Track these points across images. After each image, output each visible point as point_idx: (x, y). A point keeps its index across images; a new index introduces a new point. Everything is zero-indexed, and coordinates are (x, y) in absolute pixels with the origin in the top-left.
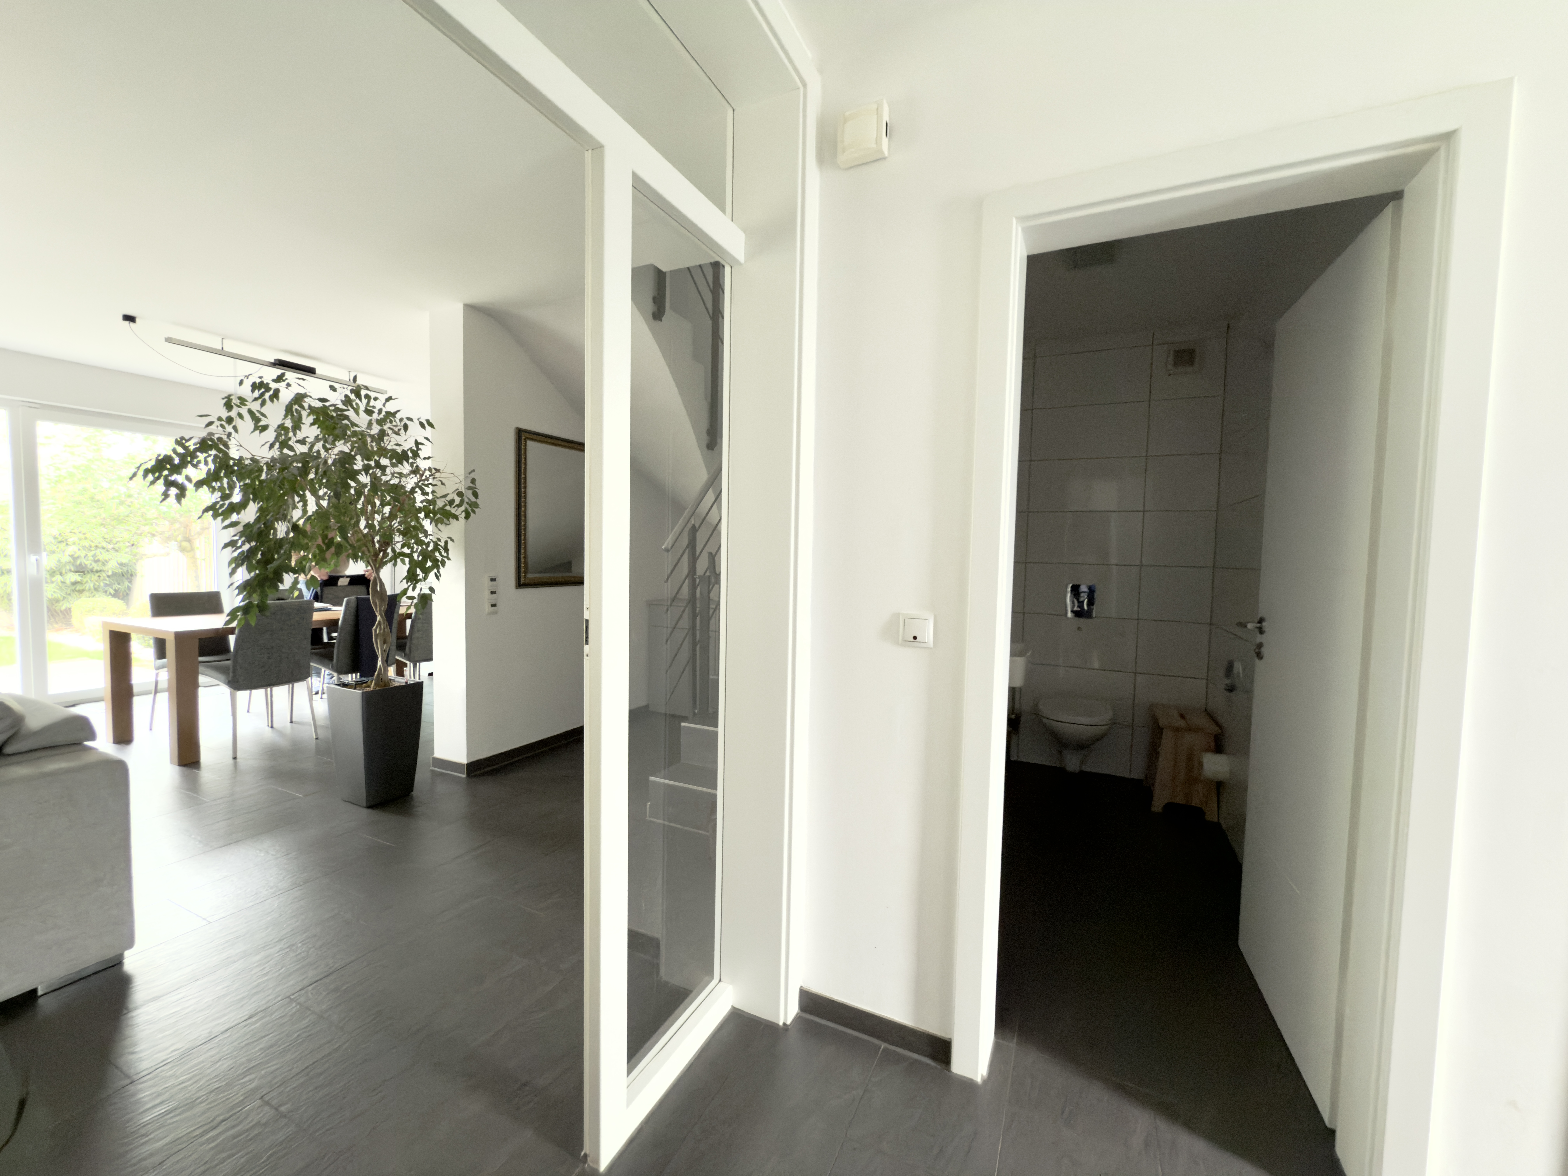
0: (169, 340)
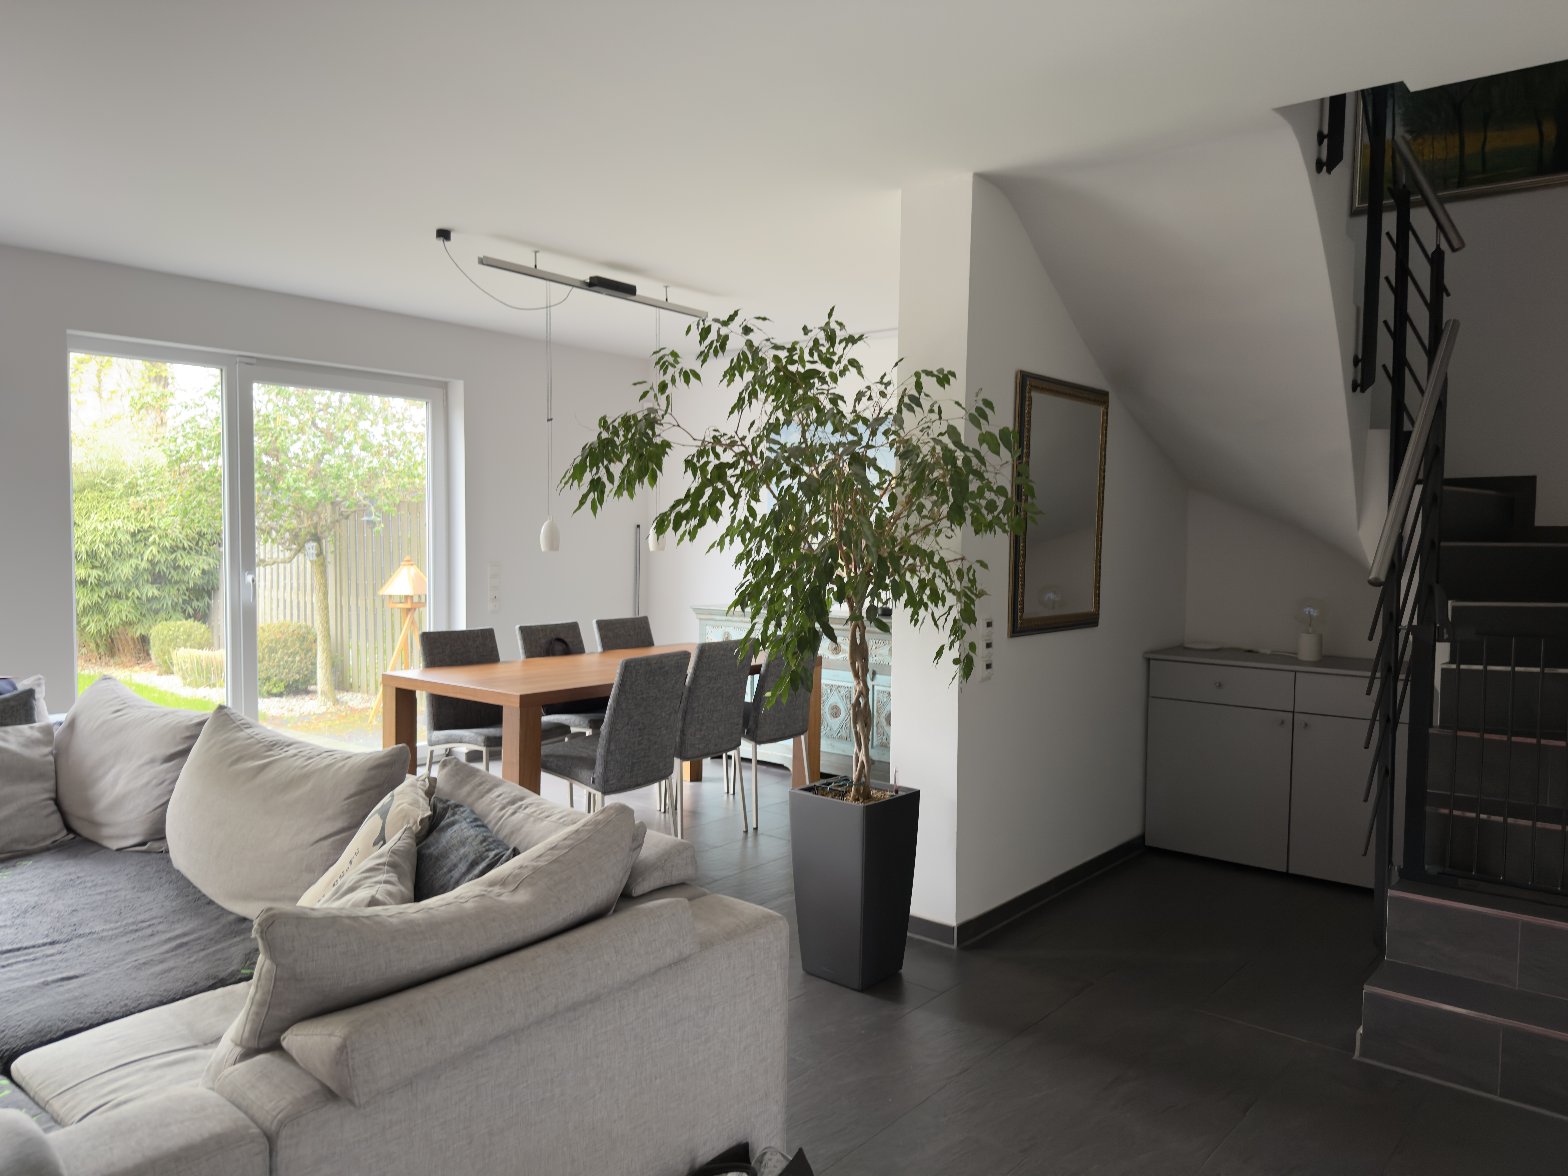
0: (483, 261)
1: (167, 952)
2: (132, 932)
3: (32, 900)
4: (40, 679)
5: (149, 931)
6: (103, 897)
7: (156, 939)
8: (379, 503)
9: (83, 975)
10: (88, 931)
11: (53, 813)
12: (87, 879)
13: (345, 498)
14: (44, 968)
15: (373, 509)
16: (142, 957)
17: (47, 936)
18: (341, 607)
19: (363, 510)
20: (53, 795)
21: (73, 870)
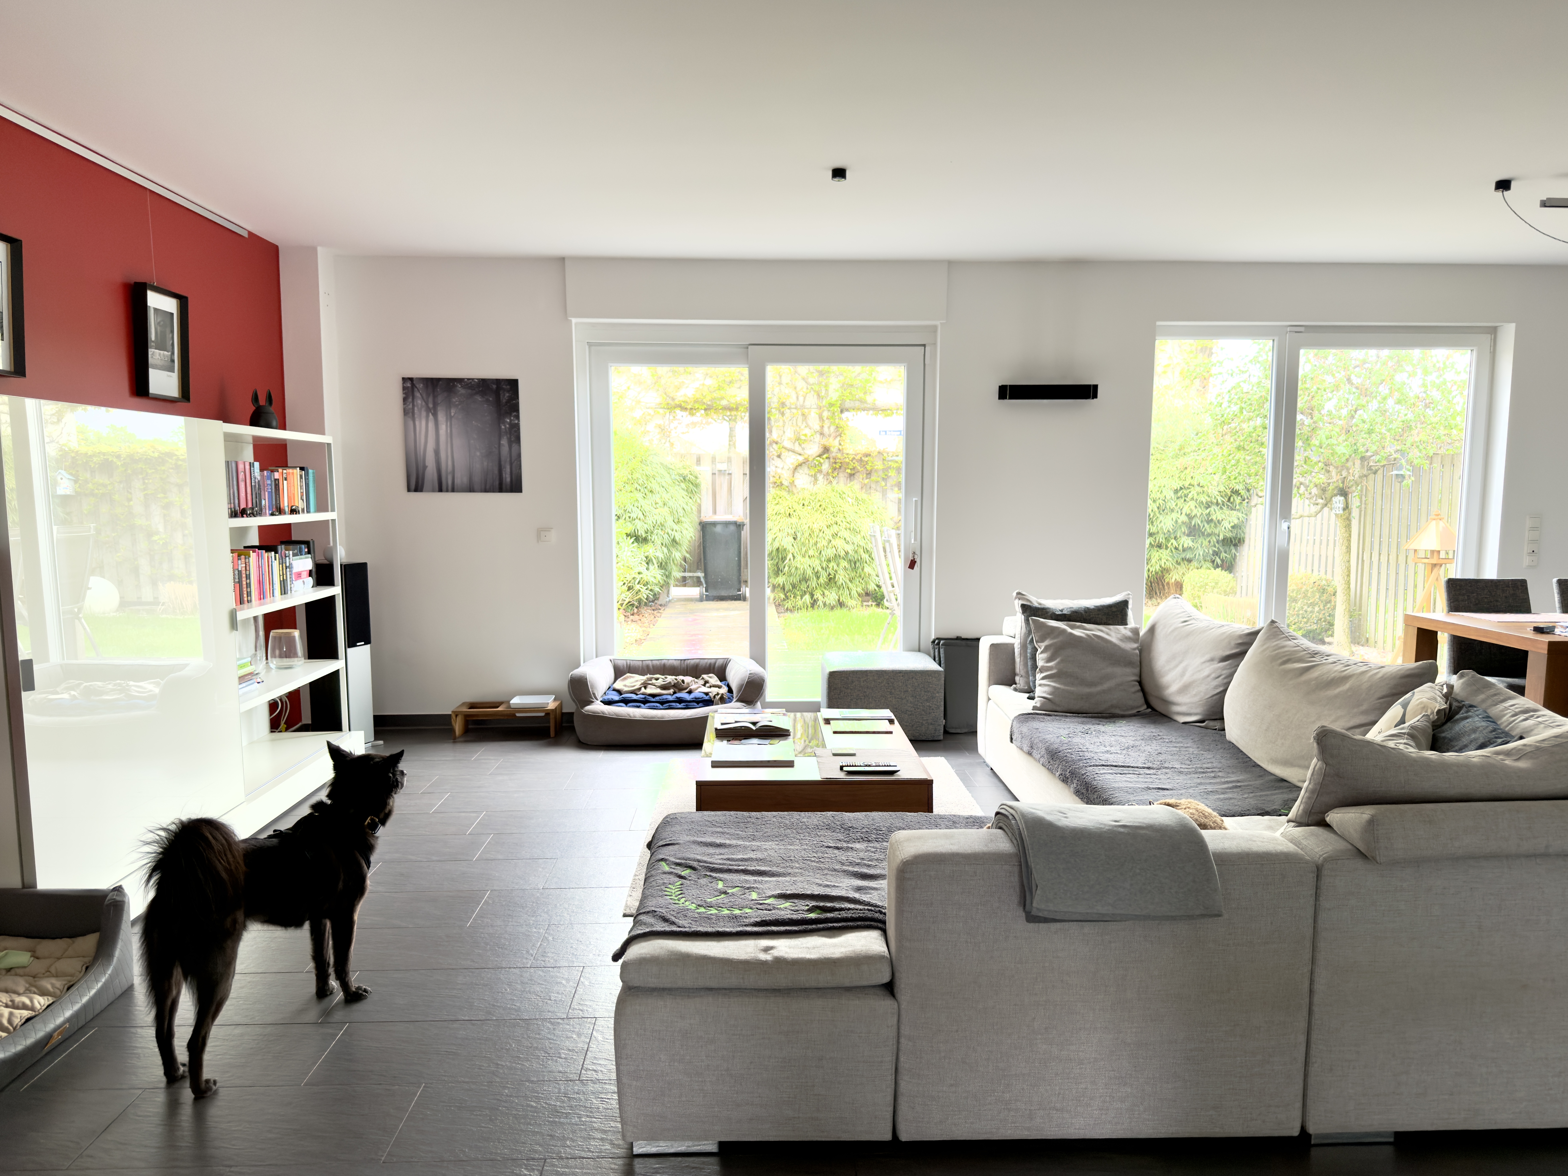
0: (1545, 204)
1: (1227, 788)
2: (1200, 773)
3: (1131, 743)
4: (1129, 594)
5: (1213, 775)
6: (1178, 749)
7: (1218, 780)
8: (1411, 456)
9: (1172, 789)
10: (1171, 766)
11: (1138, 691)
12: (1165, 737)
13: (1376, 453)
14: (1146, 780)
15: (1403, 462)
16: (1210, 788)
17: (1145, 764)
18: (1363, 561)
19: (1393, 463)
20: (1137, 678)
21: (1154, 730)
